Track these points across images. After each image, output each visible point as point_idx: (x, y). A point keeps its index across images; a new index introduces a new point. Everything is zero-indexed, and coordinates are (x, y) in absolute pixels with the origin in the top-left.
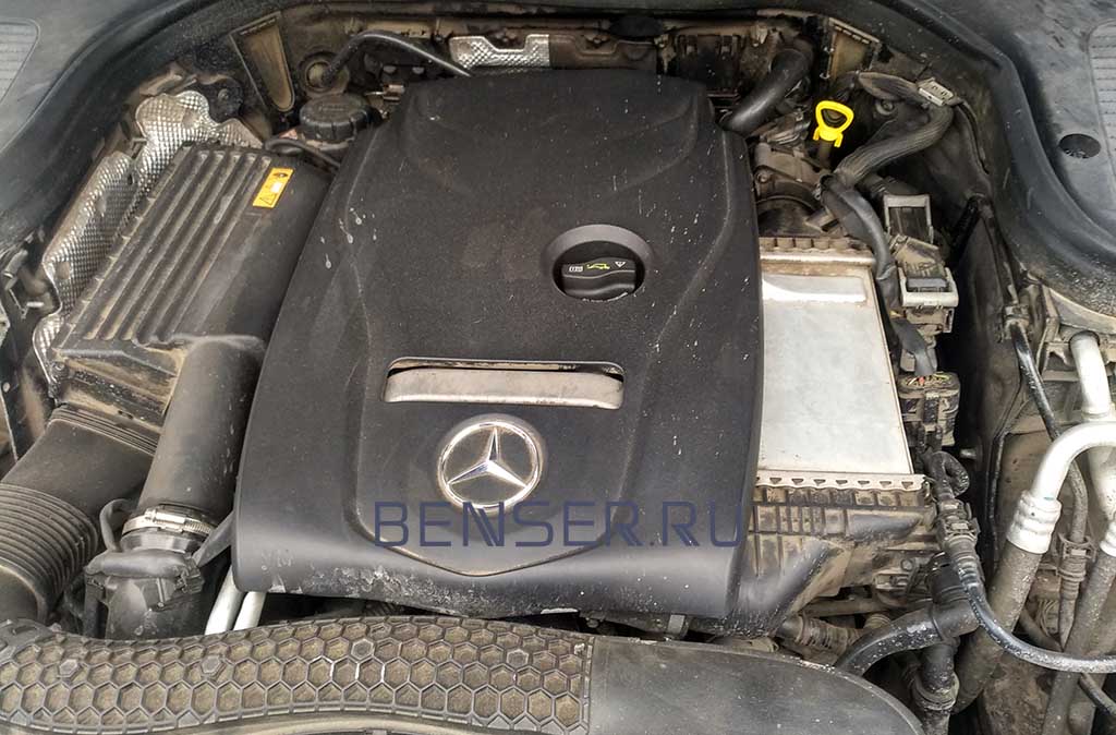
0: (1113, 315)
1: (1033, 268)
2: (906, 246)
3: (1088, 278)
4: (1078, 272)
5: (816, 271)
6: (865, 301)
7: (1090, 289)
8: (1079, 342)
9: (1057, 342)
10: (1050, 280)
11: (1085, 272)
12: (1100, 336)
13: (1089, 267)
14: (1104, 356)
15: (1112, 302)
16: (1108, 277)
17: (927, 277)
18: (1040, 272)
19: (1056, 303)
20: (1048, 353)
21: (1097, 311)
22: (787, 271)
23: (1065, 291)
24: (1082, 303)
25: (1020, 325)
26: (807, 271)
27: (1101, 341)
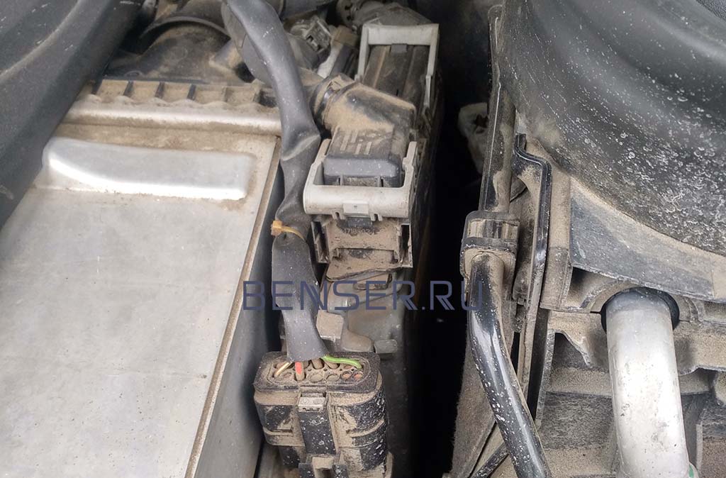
0: (717, 248)
1: (541, 127)
2: (344, 98)
3: (657, 147)
4: (634, 131)
5: (179, 139)
6: (242, 201)
7: (662, 178)
8: (624, 313)
9: (569, 310)
10: (574, 157)
11: (649, 131)
12: (680, 304)
13: (659, 115)
14: (683, 352)
15: (718, 216)
16: (707, 143)
17: (362, 157)
18: (554, 137)
19: (576, 212)
20: (550, 335)
21: (678, 237)
22: (128, 140)
23: (605, 183)
24: (643, 215)
25: (493, 265)
26: (163, 139)
27: (683, 313)
